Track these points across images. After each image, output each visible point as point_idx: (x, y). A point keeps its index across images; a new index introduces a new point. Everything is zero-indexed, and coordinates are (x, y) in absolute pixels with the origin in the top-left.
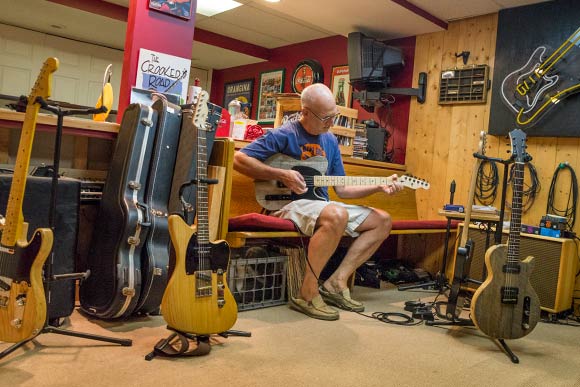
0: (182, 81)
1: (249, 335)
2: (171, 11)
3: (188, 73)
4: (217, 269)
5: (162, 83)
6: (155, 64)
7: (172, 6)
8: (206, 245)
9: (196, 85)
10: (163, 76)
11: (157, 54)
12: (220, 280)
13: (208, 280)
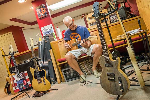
0: (52, 29)
1: (57, 90)
2: (43, 16)
3: (52, 27)
4: (42, 77)
5: (48, 32)
6: (45, 29)
7: (43, 15)
8: (38, 72)
9: (57, 28)
10: (47, 31)
11: (44, 27)
12: (44, 79)
13: (40, 80)
